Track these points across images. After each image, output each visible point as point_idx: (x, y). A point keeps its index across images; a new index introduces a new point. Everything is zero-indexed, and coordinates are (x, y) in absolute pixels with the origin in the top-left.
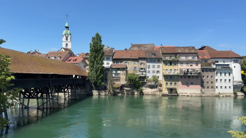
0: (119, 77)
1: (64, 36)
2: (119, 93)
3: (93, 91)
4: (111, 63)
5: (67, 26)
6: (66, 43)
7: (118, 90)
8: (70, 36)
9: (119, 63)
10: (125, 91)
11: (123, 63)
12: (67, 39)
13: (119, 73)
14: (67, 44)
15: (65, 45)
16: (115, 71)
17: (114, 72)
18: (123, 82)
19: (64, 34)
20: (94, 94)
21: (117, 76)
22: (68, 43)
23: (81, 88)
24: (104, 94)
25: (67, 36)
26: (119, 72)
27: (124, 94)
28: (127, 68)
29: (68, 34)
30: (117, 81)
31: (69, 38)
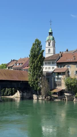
0: (60, 82)
1: (47, 42)
2: (56, 98)
3: (34, 95)
4: (56, 67)
5: (50, 32)
6: (48, 48)
7: (56, 95)
8: (52, 42)
9: (62, 67)
10: (66, 97)
11: (66, 67)
12: (49, 45)
13: (61, 78)
14: (49, 50)
15: (48, 50)
16: (57, 75)
17: (56, 77)
18: (63, 87)
19: (47, 40)
20: (34, 98)
21: (59, 81)
22: (50, 48)
23: (27, 92)
24: (41, 99)
25: (49, 41)
26: (60, 76)
27: (65, 100)
28: (69, 72)
29: (50, 40)
30: (59, 86)
31: (51, 44)
